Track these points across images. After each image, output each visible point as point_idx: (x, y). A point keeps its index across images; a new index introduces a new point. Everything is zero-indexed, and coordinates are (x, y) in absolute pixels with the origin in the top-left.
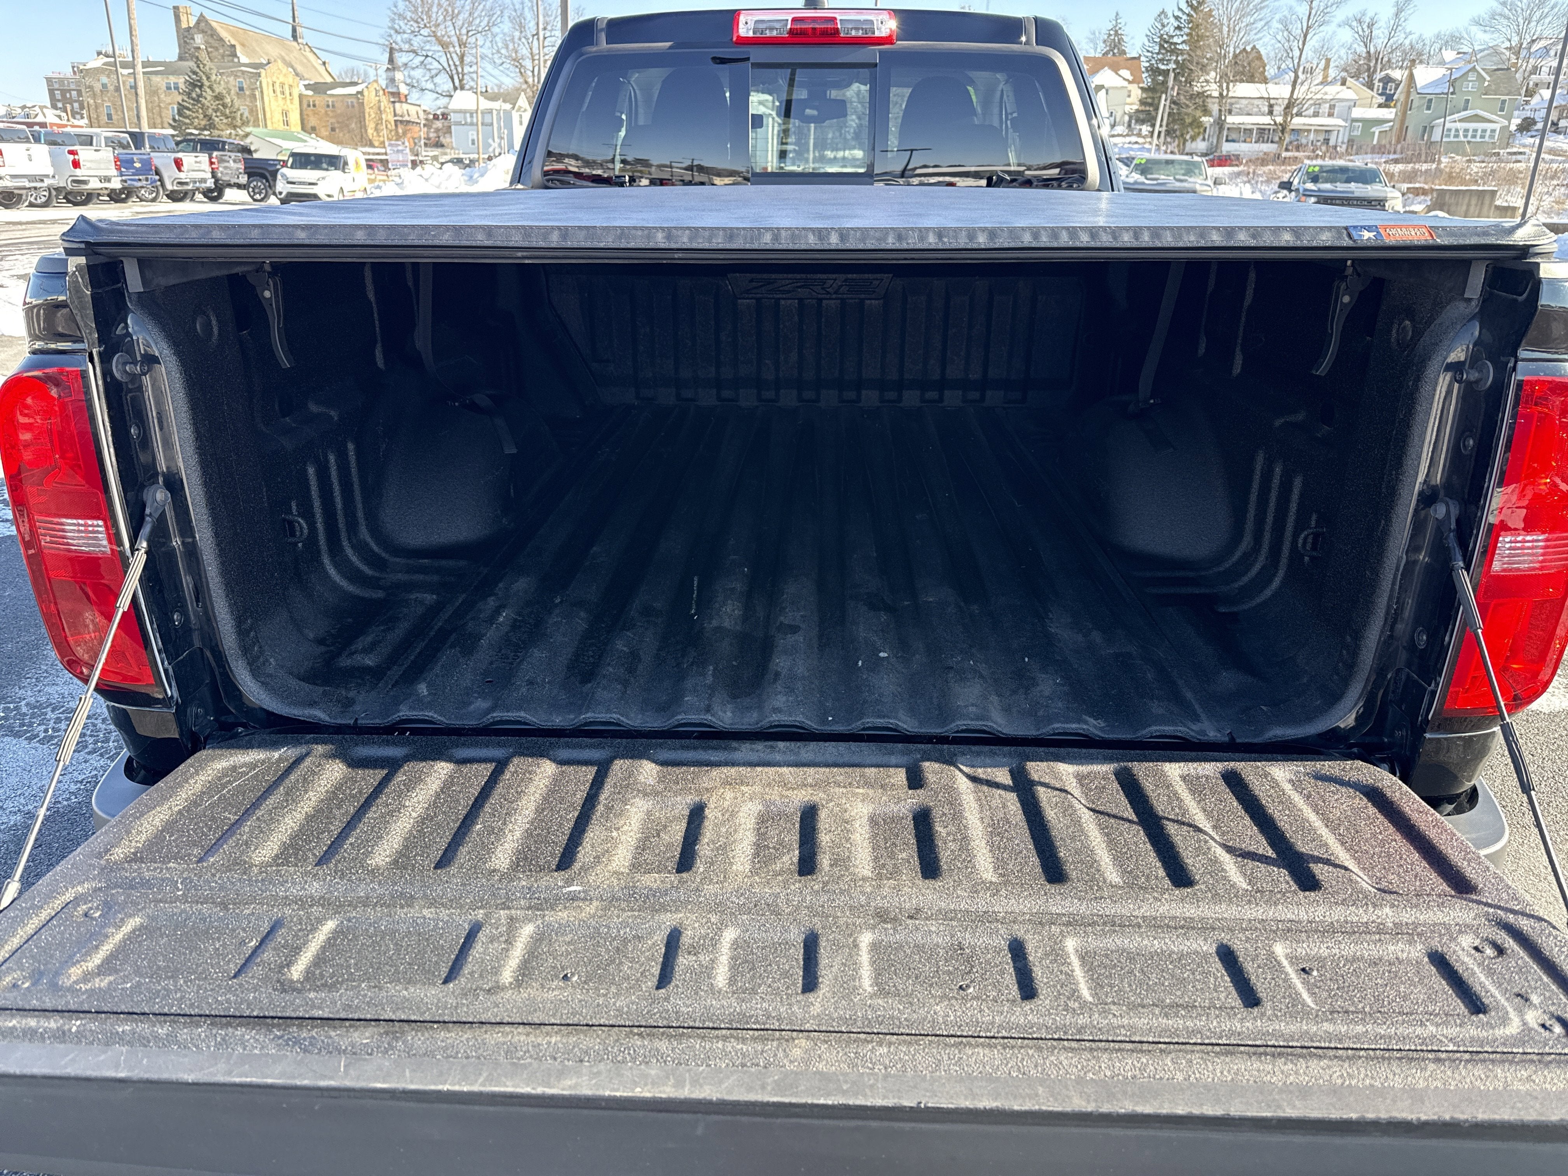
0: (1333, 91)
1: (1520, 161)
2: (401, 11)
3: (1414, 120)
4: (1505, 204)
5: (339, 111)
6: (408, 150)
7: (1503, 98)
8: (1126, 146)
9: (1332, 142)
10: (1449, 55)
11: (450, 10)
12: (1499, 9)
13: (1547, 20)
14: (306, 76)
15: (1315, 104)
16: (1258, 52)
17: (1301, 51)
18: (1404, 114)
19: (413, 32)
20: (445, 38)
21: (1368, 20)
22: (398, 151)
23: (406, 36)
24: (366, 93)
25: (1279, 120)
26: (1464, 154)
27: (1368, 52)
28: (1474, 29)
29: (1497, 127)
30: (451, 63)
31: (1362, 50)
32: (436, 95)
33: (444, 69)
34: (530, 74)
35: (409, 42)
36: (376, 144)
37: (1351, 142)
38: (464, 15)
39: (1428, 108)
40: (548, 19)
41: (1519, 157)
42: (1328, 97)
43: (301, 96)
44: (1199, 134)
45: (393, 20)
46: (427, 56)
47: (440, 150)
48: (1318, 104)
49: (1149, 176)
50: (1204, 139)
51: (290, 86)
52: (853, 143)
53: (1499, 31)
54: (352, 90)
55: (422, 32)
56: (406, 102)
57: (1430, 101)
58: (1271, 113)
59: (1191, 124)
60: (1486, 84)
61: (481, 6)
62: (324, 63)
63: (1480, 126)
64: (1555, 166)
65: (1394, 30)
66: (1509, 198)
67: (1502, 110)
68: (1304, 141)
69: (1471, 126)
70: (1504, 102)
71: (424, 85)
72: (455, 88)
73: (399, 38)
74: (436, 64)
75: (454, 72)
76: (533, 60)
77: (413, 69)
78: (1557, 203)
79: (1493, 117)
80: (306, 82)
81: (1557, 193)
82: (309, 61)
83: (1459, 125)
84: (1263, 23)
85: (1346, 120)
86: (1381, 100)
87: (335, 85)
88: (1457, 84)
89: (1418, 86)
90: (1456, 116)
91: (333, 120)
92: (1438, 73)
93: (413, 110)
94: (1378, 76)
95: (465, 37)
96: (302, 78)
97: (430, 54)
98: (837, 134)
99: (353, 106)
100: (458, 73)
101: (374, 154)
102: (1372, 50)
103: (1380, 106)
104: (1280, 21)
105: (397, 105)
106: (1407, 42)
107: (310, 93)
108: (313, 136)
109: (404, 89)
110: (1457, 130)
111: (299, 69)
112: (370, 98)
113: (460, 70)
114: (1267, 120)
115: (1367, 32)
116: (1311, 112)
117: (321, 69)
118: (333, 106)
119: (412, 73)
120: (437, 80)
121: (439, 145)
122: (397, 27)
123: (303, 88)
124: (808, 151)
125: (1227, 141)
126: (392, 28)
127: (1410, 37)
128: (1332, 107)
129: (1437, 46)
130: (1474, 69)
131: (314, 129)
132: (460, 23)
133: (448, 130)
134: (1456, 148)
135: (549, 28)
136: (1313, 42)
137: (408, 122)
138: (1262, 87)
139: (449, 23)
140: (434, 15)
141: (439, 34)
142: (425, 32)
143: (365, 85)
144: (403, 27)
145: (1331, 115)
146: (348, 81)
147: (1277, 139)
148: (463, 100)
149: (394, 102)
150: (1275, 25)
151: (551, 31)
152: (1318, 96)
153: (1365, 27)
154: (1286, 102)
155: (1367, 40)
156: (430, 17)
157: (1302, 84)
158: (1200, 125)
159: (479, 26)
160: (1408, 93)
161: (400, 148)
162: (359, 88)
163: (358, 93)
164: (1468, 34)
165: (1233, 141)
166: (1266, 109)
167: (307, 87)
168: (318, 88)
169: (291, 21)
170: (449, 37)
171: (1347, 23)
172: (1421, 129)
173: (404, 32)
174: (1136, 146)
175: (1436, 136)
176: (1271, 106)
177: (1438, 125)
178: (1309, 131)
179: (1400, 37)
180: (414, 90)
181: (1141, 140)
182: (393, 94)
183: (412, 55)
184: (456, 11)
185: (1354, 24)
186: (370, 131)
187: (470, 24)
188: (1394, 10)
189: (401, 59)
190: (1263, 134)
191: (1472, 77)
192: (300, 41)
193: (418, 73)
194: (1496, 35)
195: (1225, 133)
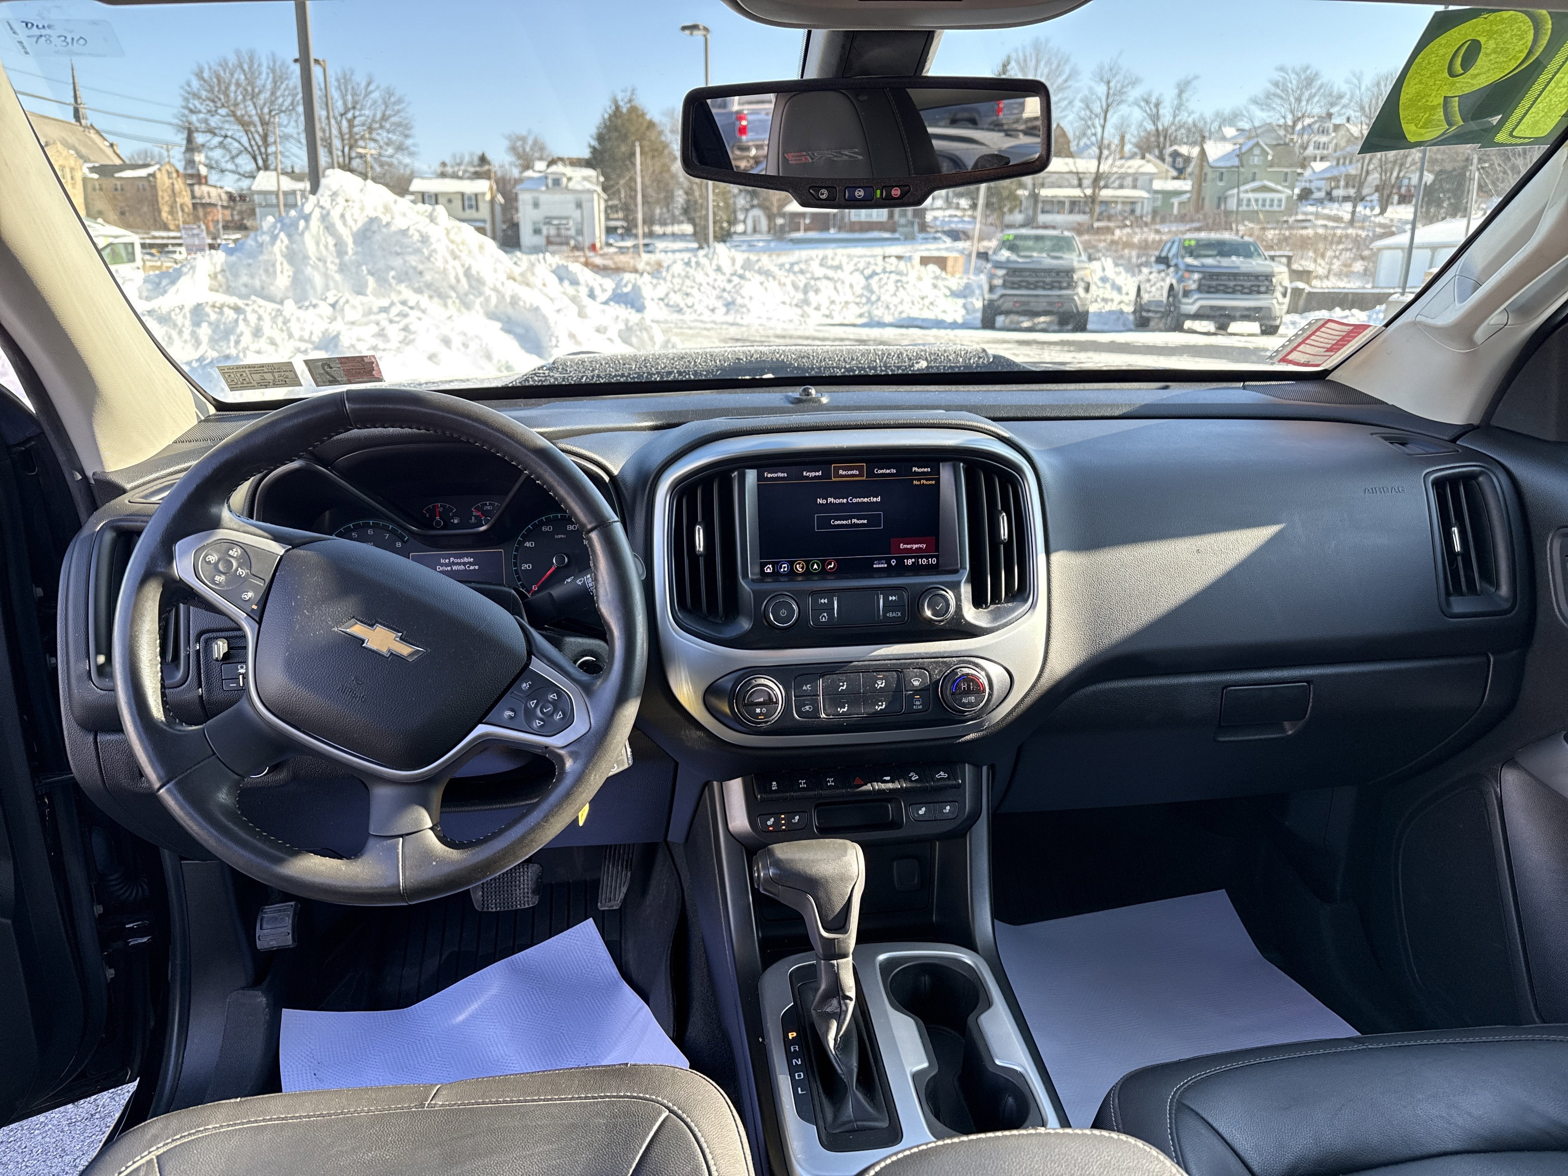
0: (1136, 165)
1: (1306, 228)
2: (195, 90)
3: (1210, 191)
4: (1300, 269)
5: (128, 195)
6: (204, 234)
7: (1285, 170)
8: (947, 219)
9: (1138, 212)
10: (1230, 132)
11: (249, 89)
12: (1273, 89)
13: (1316, 99)
14: (92, 158)
15: (1119, 178)
16: (1062, 129)
17: (1103, 127)
18: (1200, 186)
19: (209, 111)
20: (246, 118)
21: (1154, 100)
22: (193, 235)
23: (201, 116)
24: (158, 175)
25: (1089, 192)
26: (1259, 222)
27: (1157, 130)
28: (1253, 108)
29: (1283, 196)
30: (253, 143)
31: (1150, 127)
32: (237, 176)
33: (246, 149)
34: (340, 153)
35: (206, 121)
36: (172, 227)
37: (1155, 212)
38: (265, 95)
39: (1221, 180)
40: (356, 98)
41: (1307, 224)
42: (1130, 171)
43: (85, 180)
44: (1015, 207)
45: (187, 100)
46: (226, 137)
47: (243, 233)
48: (1122, 177)
49: (1022, 254)
50: (1020, 211)
51: (72, 169)
52: (682, 218)
53: (1274, 109)
54: (142, 173)
55: (220, 111)
56: (206, 183)
57: (1222, 174)
58: (1080, 185)
59: (1008, 198)
60: (1270, 158)
61: (283, 86)
62: (112, 145)
63: (1268, 196)
64: (1339, 232)
65: (1178, 108)
66: (1303, 262)
67: (1286, 181)
68: (1112, 212)
69: (1260, 196)
70: (1286, 174)
71: (224, 165)
72: (259, 169)
73: (194, 118)
74: (236, 144)
75: (257, 152)
76: (343, 140)
77: (211, 149)
78: (1345, 265)
79: (1279, 188)
80: (91, 165)
81: (1342, 257)
82: (94, 143)
83: (1251, 195)
84: (1066, 102)
85: (1148, 192)
86: (1175, 174)
87: (124, 167)
88: (1245, 158)
89: (1210, 159)
90: (1248, 187)
91: (123, 204)
92: (1228, 147)
93: (214, 192)
94: (1169, 150)
95: (267, 117)
96: (86, 160)
97: (229, 133)
98: (665, 210)
99: (144, 189)
100: (261, 153)
101: (169, 238)
102: (1160, 128)
103: (1174, 178)
104: (1082, 101)
105: (196, 188)
106: (1190, 120)
107: (96, 176)
108: (100, 220)
109: (203, 171)
110: (1249, 200)
111: (84, 151)
112: (163, 180)
113: (263, 150)
114: (1076, 192)
115: (1154, 110)
116: (1116, 184)
117: (109, 151)
118: (122, 189)
119: (210, 154)
120: (238, 160)
121: (242, 227)
122: (191, 106)
123: (87, 171)
124: (636, 226)
125: (1043, 212)
126: (187, 108)
127: (1193, 116)
128: (1135, 180)
129: (1216, 125)
130: (1257, 144)
131: (100, 214)
132: (261, 102)
133: (252, 213)
134: (1252, 216)
135: (358, 106)
136: (1113, 119)
137: (210, 204)
138: (1069, 160)
139: (249, 103)
140: (232, 95)
141: (239, 113)
142: (223, 111)
143: (157, 166)
144: (198, 105)
145: (1135, 187)
146: (141, 162)
147: (1087, 209)
148: (265, 181)
149: (191, 185)
150: (1078, 104)
151: (361, 110)
152: (1123, 170)
153: (1152, 106)
154: (1093, 176)
155: (1155, 118)
156: (227, 96)
157: (1107, 158)
158: (1016, 198)
159: (282, 105)
160: (1201, 167)
161: (196, 232)
162: (150, 170)
163: (150, 175)
164: (1248, 111)
165: (1048, 212)
166: (1076, 182)
167: (93, 170)
168: (104, 171)
169: (72, 101)
170: (250, 116)
171: (1136, 103)
172: (1216, 200)
173: (200, 112)
174: (956, 219)
175: (1232, 204)
176: (1080, 180)
177: (1233, 195)
178: (1116, 202)
179: (1183, 117)
180: (213, 171)
181: (959, 213)
182: (191, 176)
183: (209, 136)
184: (256, 90)
185: (1142, 104)
186: (164, 215)
187: (272, 103)
188: (1176, 91)
189: (200, 138)
190: (1074, 205)
191: (1257, 151)
192: (83, 122)
193: (217, 154)
194: (1271, 113)
195: (1040, 205)
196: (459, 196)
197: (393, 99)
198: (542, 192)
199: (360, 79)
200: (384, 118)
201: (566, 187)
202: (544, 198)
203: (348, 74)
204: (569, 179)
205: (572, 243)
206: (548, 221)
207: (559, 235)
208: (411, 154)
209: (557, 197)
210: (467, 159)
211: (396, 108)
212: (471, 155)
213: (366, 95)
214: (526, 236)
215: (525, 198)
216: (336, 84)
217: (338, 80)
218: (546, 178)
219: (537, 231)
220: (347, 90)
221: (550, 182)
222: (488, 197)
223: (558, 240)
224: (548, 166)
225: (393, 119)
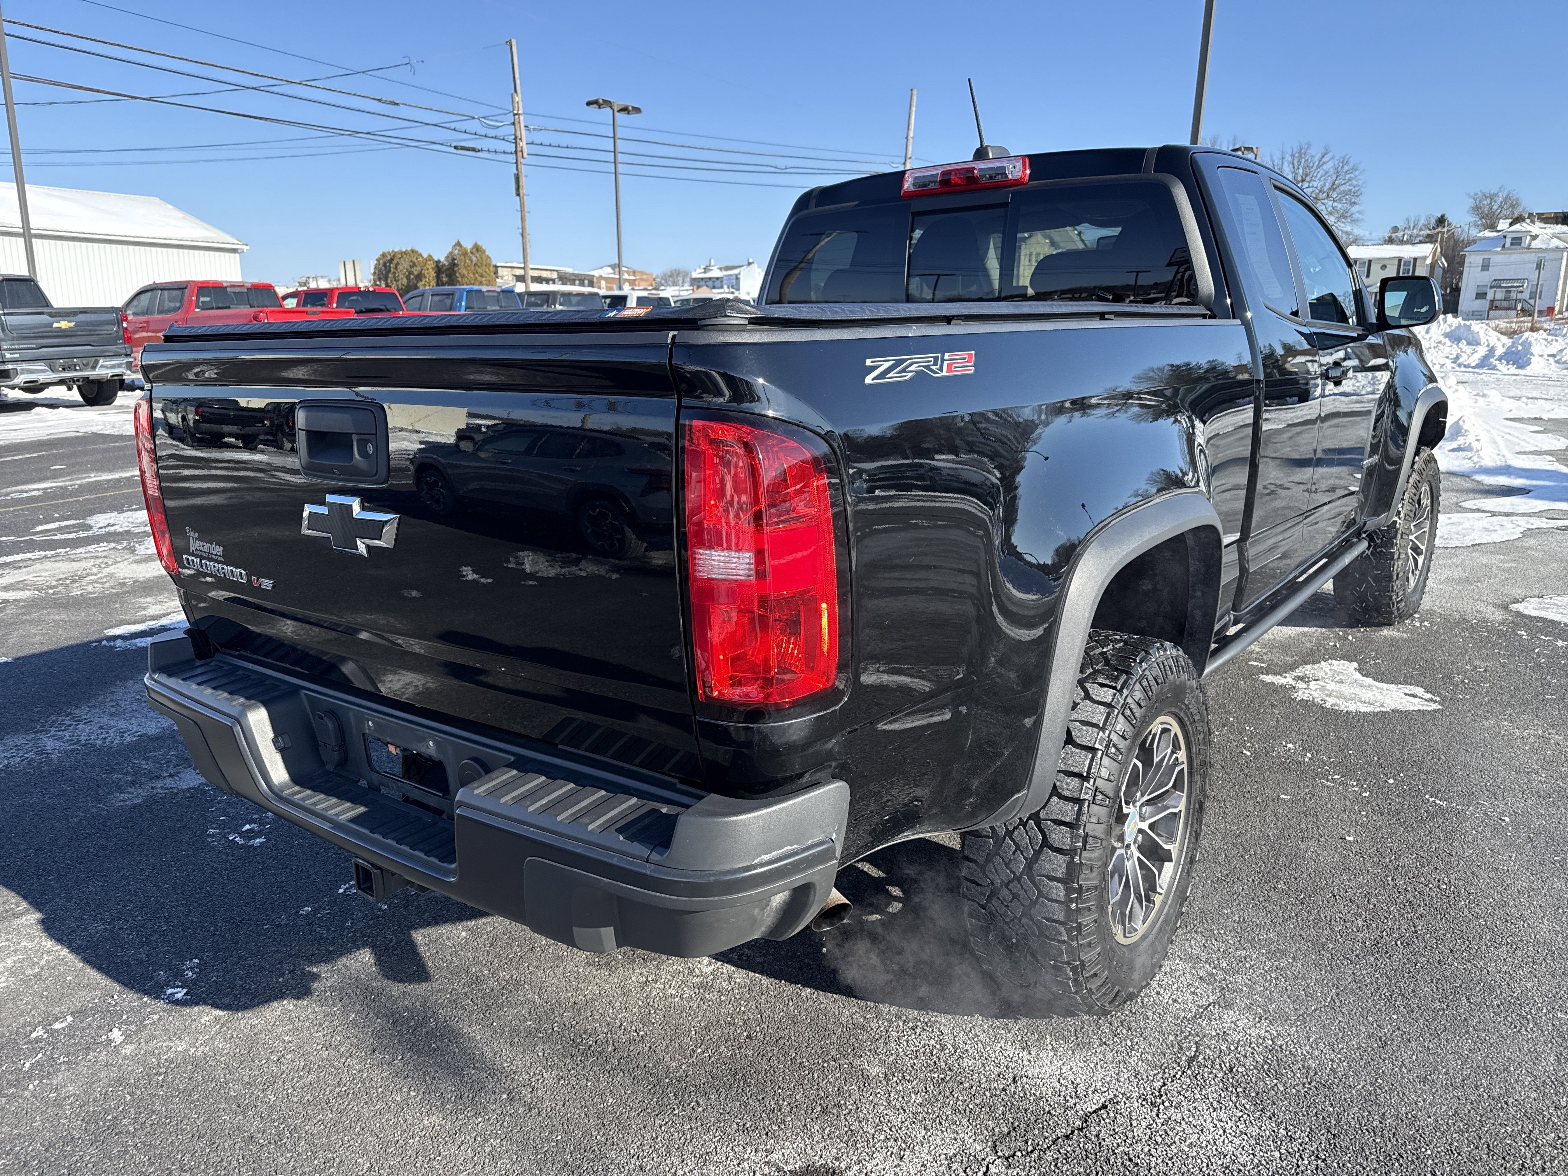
196: (1396, 262)
197: (1346, 168)
198: (1497, 253)
199: (1315, 152)
200: (1333, 188)
201: (1529, 248)
202: (1495, 259)
203: (1304, 147)
204: (1535, 237)
205: (1519, 307)
206: (1496, 284)
207: (1507, 299)
208: (1354, 221)
209: (1515, 257)
210: (1422, 221)
211: (1348, 176)
212: (1428, 218)
213: (1318, 167)
214: (1466, 300)
215: (1473, 260)
216: (1290, 159)
217: (1293, 156)
218: (1505, 237)
219: (1481, 295)
220: (1299, 163)
221: (1508, 241)
222: (1429, 261)
223: (1505, 304)
224: (1511, 225)
225: (1342, 188)
